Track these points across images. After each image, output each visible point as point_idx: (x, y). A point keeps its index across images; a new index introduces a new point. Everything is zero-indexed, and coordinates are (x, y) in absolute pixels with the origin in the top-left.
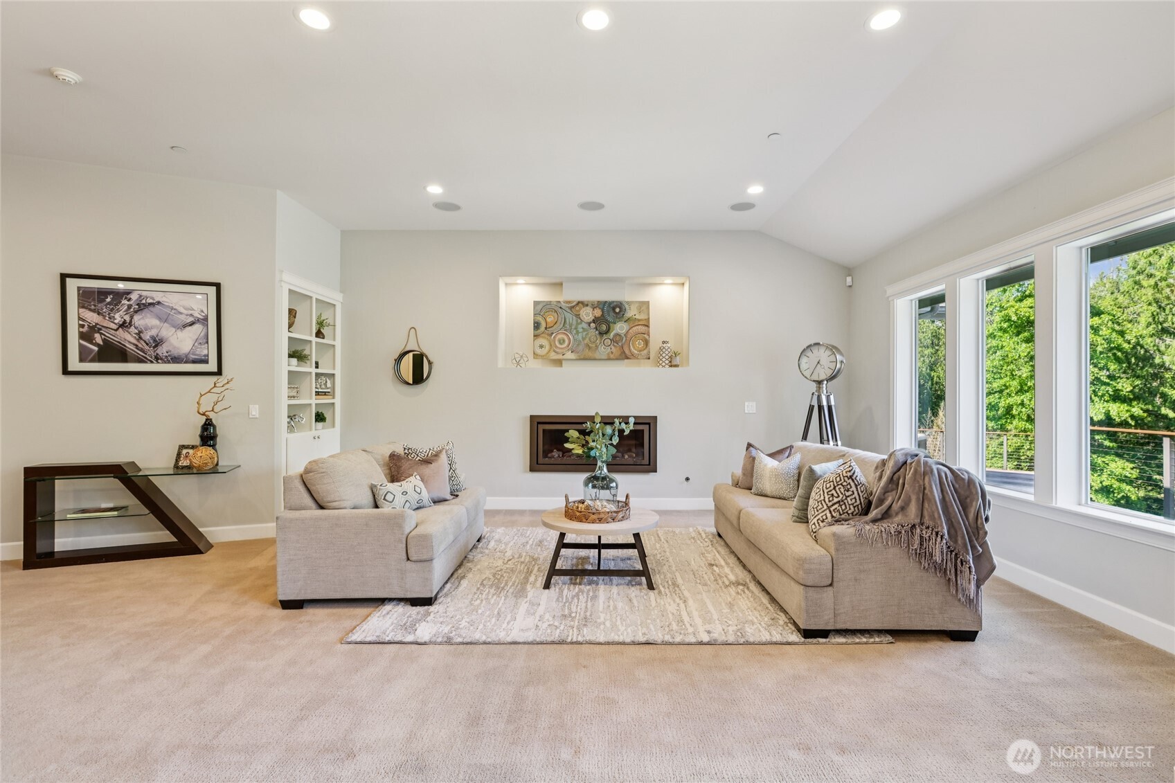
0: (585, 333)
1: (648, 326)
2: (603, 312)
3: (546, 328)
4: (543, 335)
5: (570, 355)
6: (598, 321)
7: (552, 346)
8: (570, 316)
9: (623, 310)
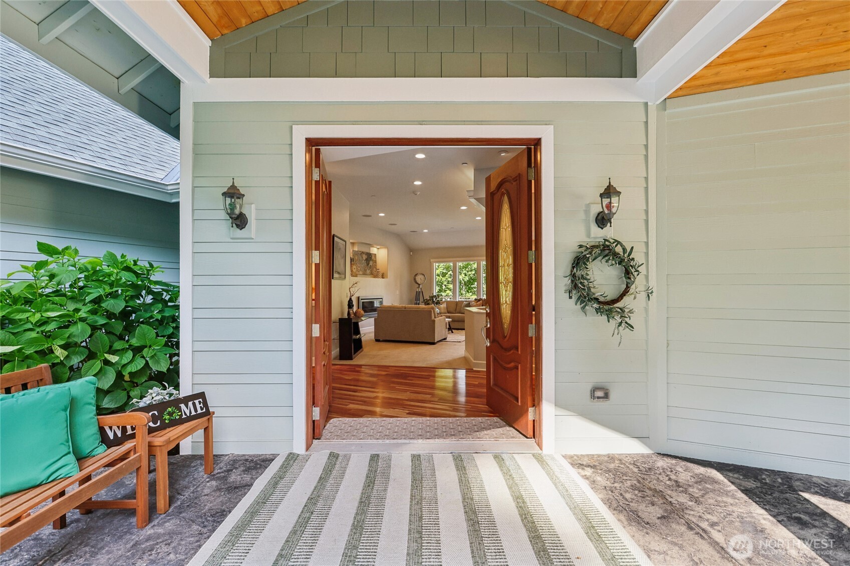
0: (364, 264)
1: (376, 263)
2: (367, 256)
3: (356, 261)
4: (355, 264)
5: (361, 273)
6: (366, 260)
7: (357, 268)
8: (361, 257)
9: (371, 257)
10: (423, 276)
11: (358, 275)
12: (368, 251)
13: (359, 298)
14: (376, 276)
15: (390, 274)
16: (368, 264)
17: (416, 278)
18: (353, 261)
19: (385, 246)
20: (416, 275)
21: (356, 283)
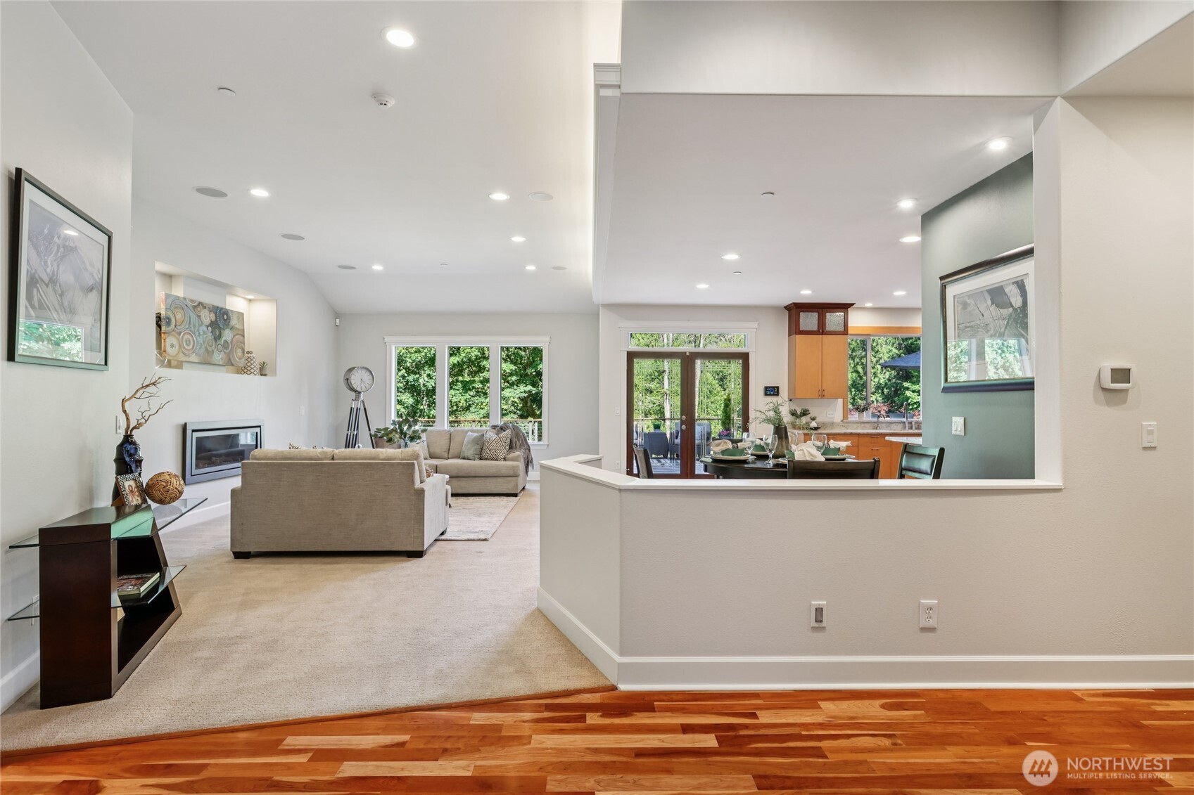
0: (205, 336)
1: (244, 336)
2: (216, 317)
3: (176, 326)
4: (173, 333)
5: (194, 358)
6: (213, 325)
7: (181, 346)
8: (193, 317)
9: (229, 318)
10: (368, 373)
11: (184, 364)
12: (219, 305)
13: (184, 427)
14: (243, 370)
15: (285, 366)
16: (217, 338)
17: (353, 377)
18: (169, 324)
19: (269, 296)
20: (351, 370)
21: (154, 384)
